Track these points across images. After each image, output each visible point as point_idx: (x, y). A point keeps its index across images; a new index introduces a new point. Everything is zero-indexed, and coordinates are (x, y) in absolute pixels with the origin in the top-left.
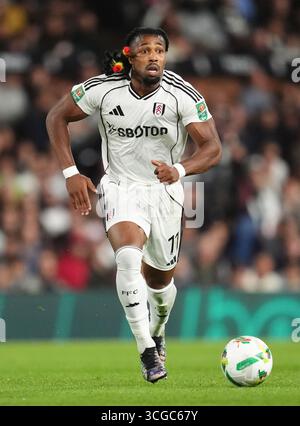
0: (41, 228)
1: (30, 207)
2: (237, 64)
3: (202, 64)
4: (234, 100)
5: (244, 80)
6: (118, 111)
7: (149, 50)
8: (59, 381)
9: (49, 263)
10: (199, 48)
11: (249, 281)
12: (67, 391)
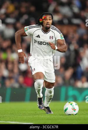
0: (19, 69)
1: (16, 63)
2: (76, 21)
3: (66, 21)
4: (75, 32)
5: (78, 26)
6: (38, 36)
7: (47, 19)
8: (24, 113)
9: (21, 79)
10: (65, 16)
11: (79, 84)
12: (27, 116)
